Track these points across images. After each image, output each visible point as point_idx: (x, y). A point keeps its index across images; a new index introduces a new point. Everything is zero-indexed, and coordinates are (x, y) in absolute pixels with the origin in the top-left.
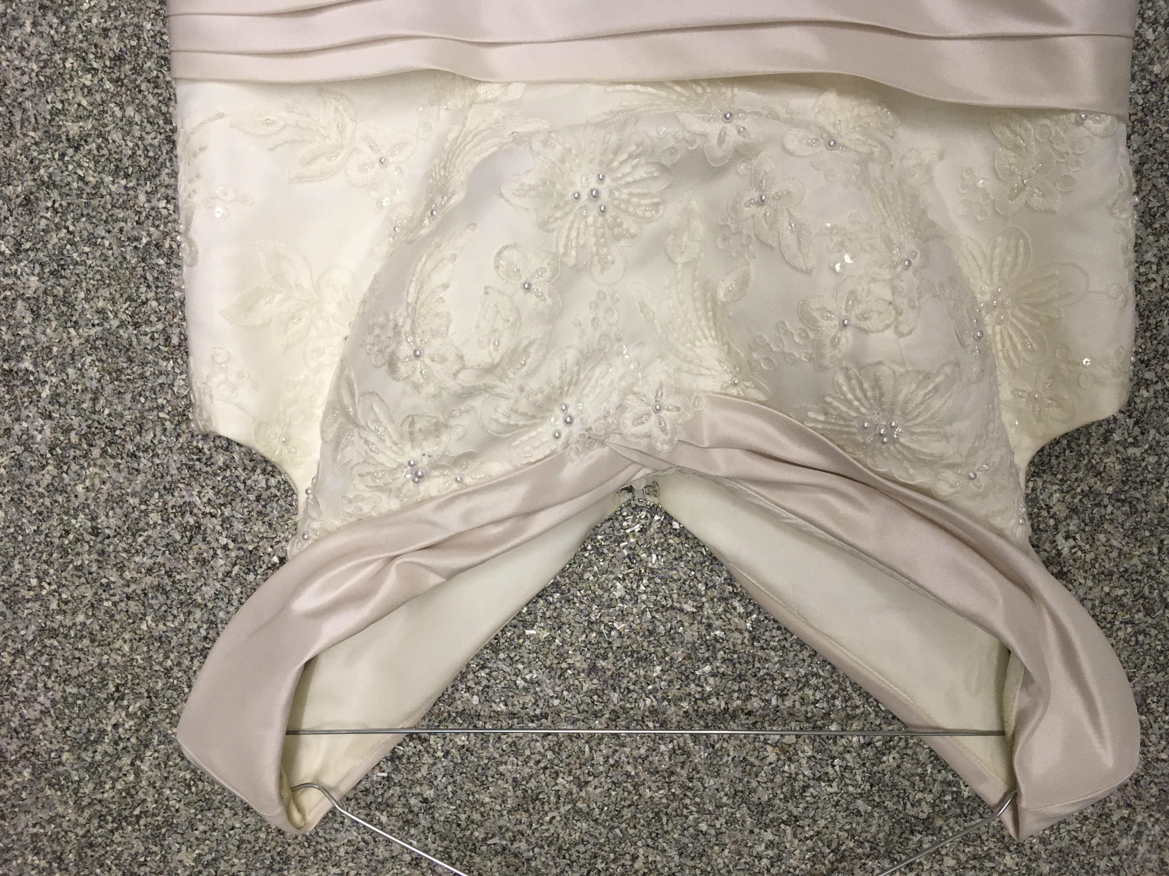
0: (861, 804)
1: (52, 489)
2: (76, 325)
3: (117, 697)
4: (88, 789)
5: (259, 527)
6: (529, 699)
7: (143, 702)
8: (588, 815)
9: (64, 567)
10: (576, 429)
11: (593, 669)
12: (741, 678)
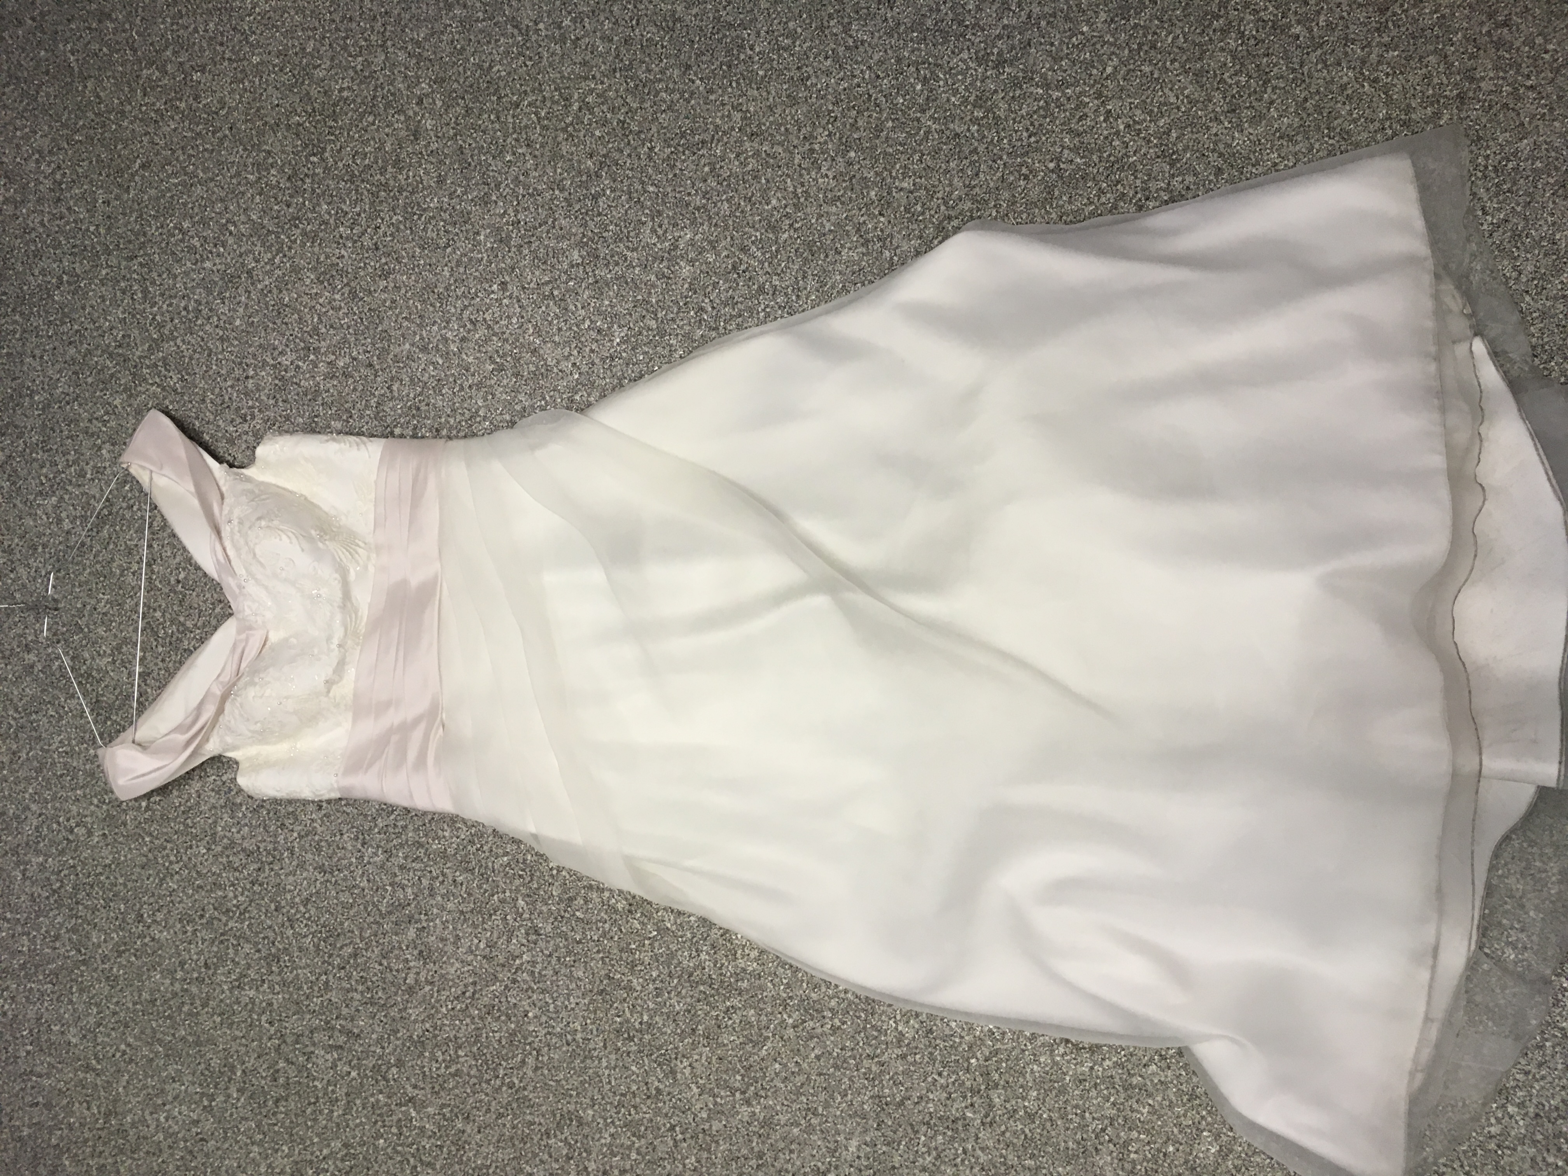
0: (118, 690)
1: (264, 362)
2: (324, 379)
3: (182, 379)
4: (147, 362)
5: (244, 446)
6: (169, 554)
8: (122, 575)
9: (234, 362)
11: (178, 582)
12: (171, 643)
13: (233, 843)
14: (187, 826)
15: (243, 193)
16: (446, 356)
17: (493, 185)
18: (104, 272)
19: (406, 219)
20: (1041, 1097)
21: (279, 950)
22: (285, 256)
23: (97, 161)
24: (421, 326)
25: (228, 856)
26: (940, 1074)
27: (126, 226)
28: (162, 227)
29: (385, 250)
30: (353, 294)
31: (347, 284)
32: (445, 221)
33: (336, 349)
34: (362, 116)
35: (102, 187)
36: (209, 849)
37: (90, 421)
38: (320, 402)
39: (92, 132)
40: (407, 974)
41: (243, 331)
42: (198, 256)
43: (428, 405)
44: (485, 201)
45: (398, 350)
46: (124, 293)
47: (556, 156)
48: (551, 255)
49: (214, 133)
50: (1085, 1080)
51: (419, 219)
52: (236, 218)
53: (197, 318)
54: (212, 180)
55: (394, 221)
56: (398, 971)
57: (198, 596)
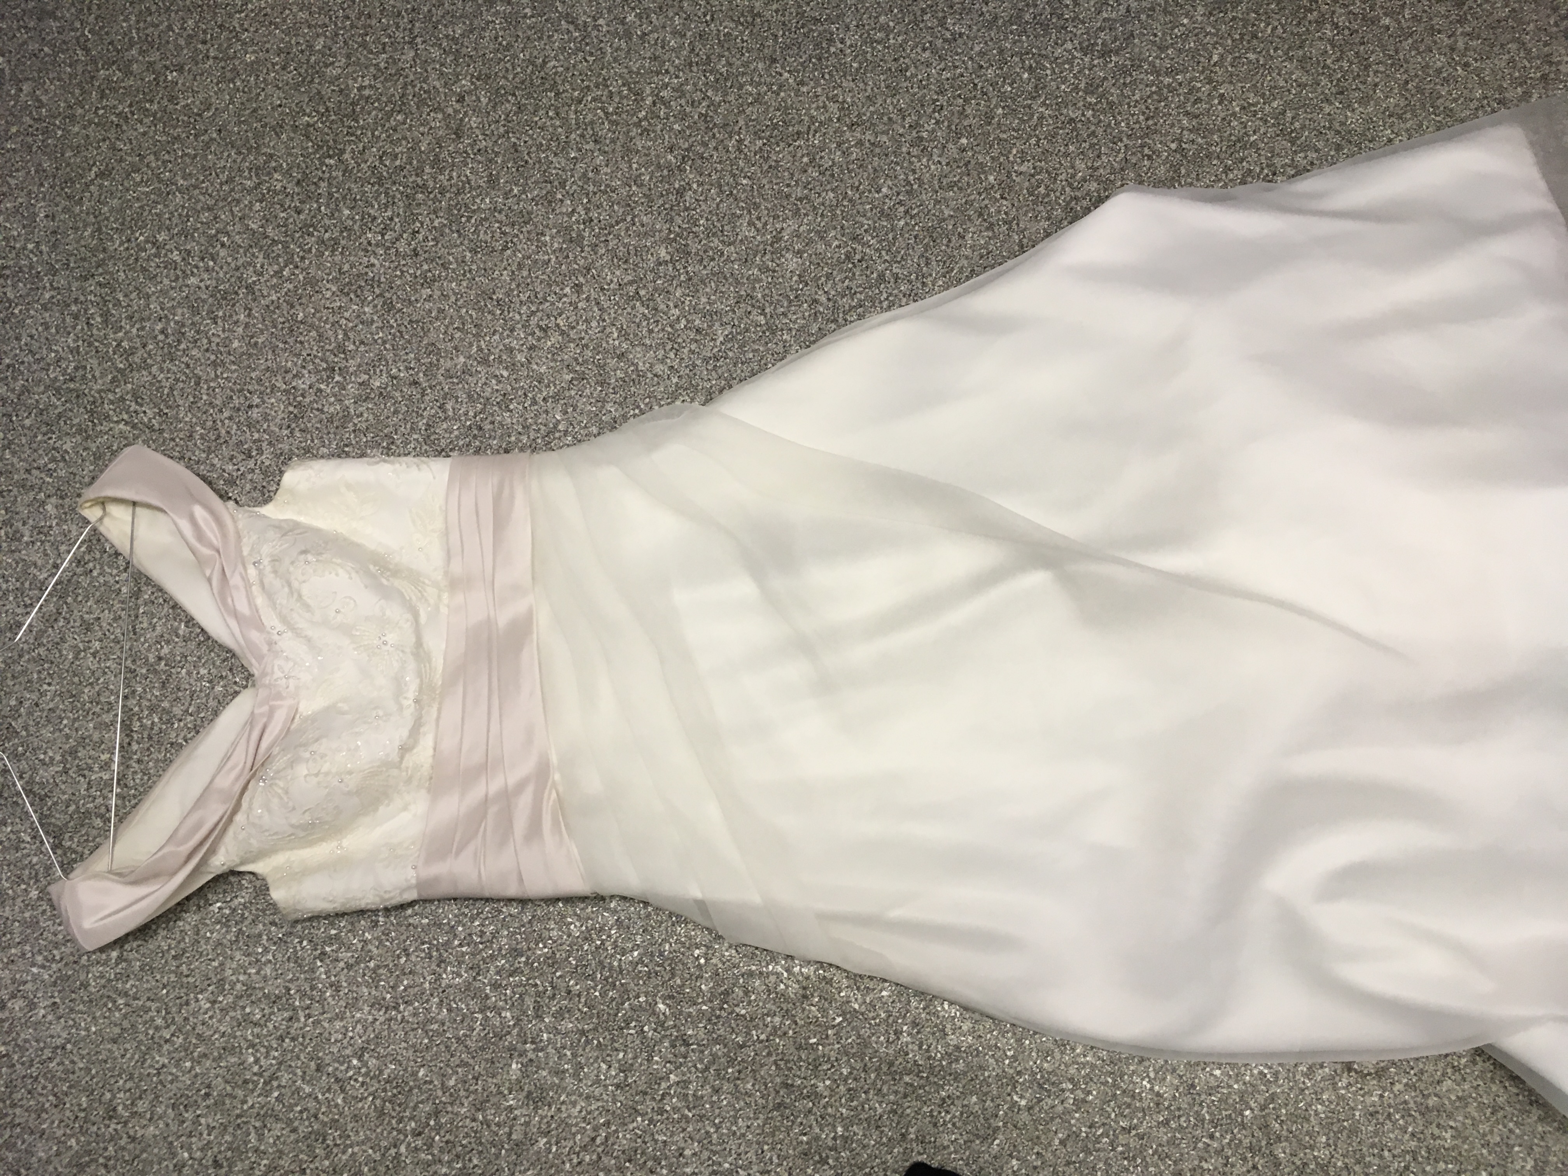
0: (73, 808)
1: (273, 387)
2: (355, 403)
3: (160, 413)
4: (111, 396)
5: (248, 487)
6: (145, 625)
7: (157, 426)
8: (76, 658)
9: (232, 390)
10: (276, 637)
11: (160, 659)
12: (150, 738)
13: (250, 988)
14: (180, 975)
15: (238, 201)
16: (512, 367)
17: (556, 183)
18: (47, 296)
19: (451, 222)
20: (1331, 1142)
21: (324, 1124)
22: (297, 267)
23: (37, 171)
24: (477, 336)
25: (243, 1008)
26: (1212, 1137)
27: (78, 242)
28: (129, 241)
29: (427, 255)
30: (389, 306)
31: (381, 295)
32: (500, 222)
33: (371, 367)
34: (389, 115)
35: (44, 199)
36: (214, 1002)
37: (28, 471)
38: (351, 426)
39: (30, 139)
40: (511, 1128)
41: (243, 354)
42: (179, 273)
43: (493, 423)
44: (549, 200)
45: (449, 364)
46: (76, 317)
47: (628, 151)
48: (632, 252)
49: (196, 136)
50: (1377, 1112)
51: (468, 221)
52: (231, 228)
53: (179, 342)
54: (195, 187)
55: (436, 224)
56: (498, 1125)
57: (189, 673)
